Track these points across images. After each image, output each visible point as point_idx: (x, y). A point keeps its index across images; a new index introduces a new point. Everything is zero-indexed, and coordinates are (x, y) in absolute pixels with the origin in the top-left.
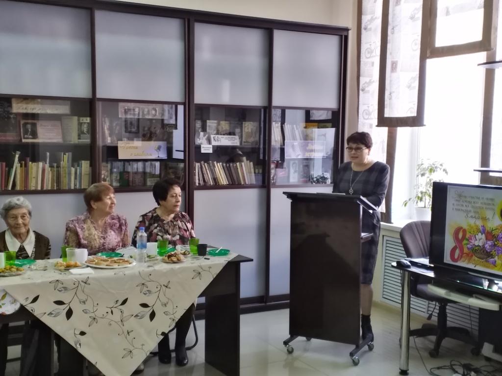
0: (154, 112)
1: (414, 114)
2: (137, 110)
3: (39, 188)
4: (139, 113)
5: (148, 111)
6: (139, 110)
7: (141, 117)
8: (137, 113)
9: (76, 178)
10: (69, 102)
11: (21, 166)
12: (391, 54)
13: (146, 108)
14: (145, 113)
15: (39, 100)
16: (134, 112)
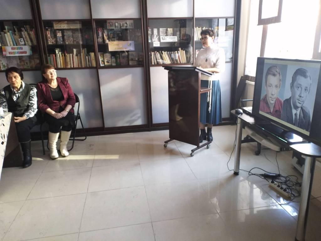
0: (126, 25)
1: (276, 15)
2: (117, 24)
3: (72, 67)
4: (118, 26)
5: (123, 24)
6: (118, 24)
9: (89, 62)
11: (62, 56)
15: (66, 22)
16: (115, 25)
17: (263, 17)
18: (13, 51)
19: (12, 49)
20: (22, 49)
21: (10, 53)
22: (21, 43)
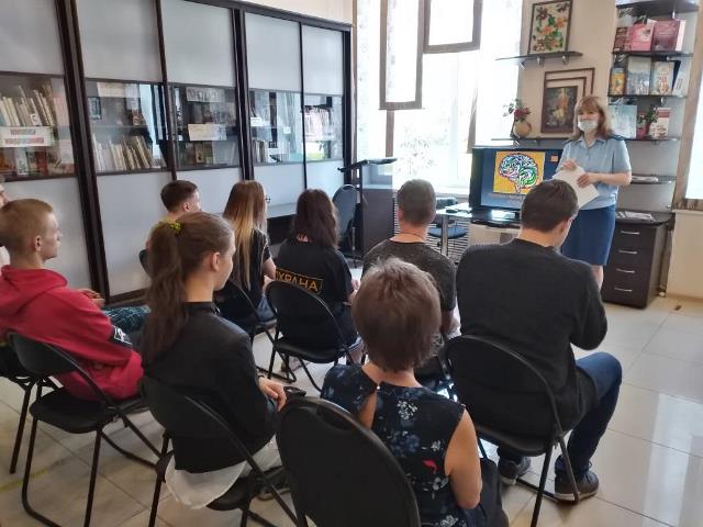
1: (413, 99)
2: (201, 94)
3: (126, 168)
15: (120, 85)
16: (198, 96)
17: (390, 99)
18: (13, 137)
19: (13, 132)
20: (34, 134)
21: (7, 141)
22: (35, 123)
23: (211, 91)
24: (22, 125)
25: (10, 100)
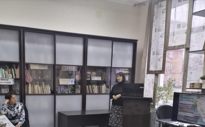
2: (67, 68)
3: (37, 93)
5: (71, 68)
7: (68, 70)
8: (67, 69)
10: (47, 66)
12: (152, 49)
13: (70, 67)
14: (70, 69)
15: (38, 65)
16: (66, 69)
17: (151, 69)
20: (8, 80)
22: (9, 77)
23: (71, 67)
24: (6, 78)
25: (3, 70)
